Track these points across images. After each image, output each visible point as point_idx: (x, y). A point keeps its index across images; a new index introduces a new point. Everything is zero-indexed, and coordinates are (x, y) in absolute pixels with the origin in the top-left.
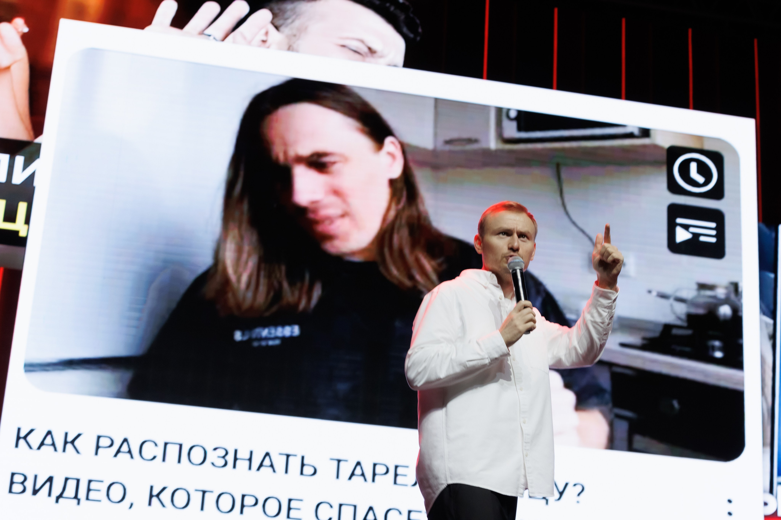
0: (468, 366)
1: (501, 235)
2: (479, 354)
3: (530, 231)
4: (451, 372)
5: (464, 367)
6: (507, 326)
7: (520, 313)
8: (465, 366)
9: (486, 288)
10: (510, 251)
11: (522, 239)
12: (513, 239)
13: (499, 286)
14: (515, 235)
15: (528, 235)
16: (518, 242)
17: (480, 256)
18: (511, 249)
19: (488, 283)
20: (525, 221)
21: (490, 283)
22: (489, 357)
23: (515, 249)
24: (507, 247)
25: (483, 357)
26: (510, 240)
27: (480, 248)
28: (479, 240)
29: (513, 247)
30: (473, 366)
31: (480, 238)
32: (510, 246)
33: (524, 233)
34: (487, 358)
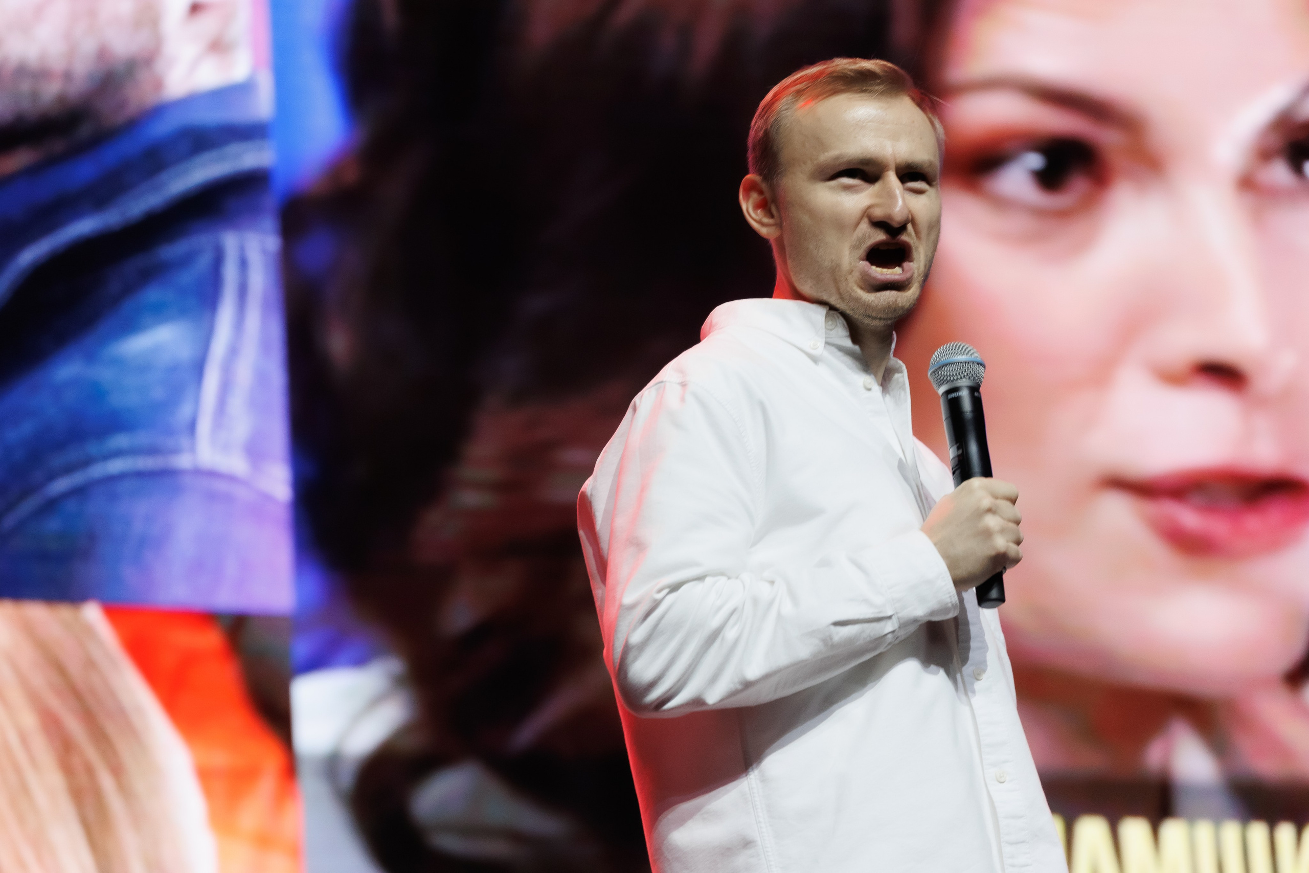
0: (836, 639)
1: (845, 180)
2: (866, 601)
4: (783, 659)
5: (824, 641)
8: (826, 641)
9: (815, 360)
10: (873, 230)
11: (910, 184)
12: (891, 196)
13: (856, 348)
14: (892, 178)
15: (928, 172)
16: (903, 198)
18: (880, 224)
19: (821, 344)
20: (913, 122)
21: (827, 343)
22: (896, 615)
23: (896, 225)
24: (866, 220)
25: (880, 612)
26: (878, 195)
27: (766, 220)
28: (761, 192)
29: (890, 217)
30: (850, 641)
31: (764, 186)
32: (878, 213)
33: (916, 168)
34: (890, 617)
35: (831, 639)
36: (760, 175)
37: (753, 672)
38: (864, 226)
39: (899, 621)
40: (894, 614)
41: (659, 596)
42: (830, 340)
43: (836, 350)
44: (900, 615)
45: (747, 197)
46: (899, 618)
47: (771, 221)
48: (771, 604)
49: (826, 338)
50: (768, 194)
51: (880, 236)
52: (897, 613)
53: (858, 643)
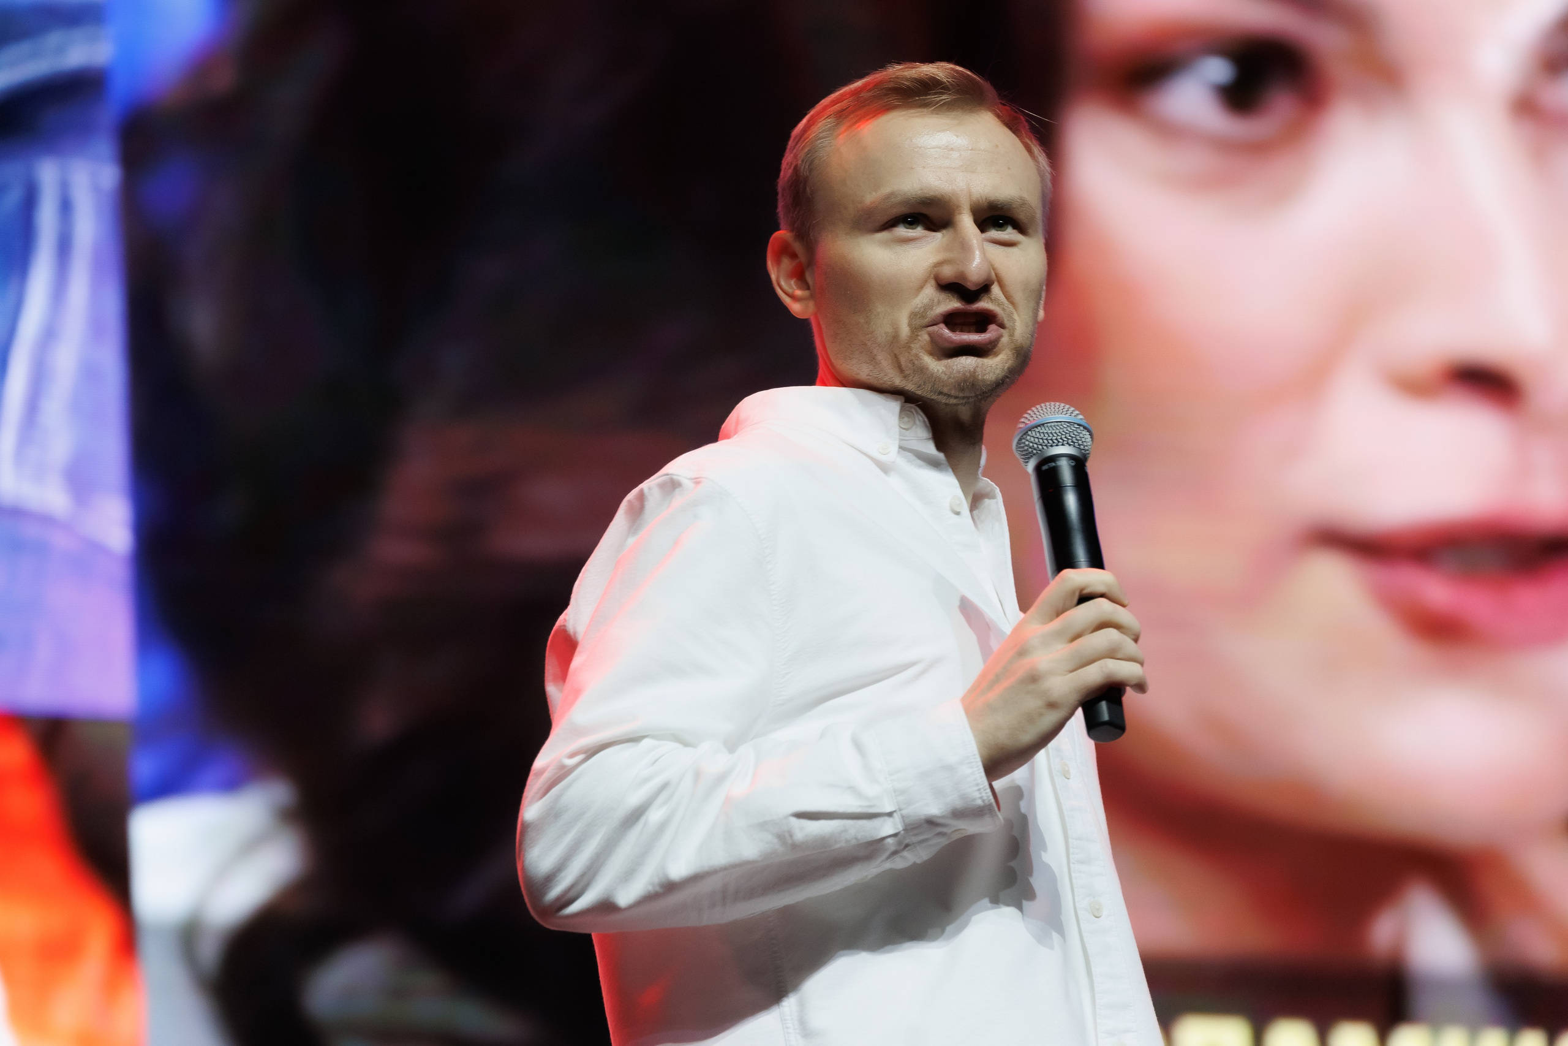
0: (799, 836)
1: (902, 231)
2: (853, 789)
3: (1026, 196)
4: (719, 857)
5: (780, 837)
6: (997, 680)
7: (1057, 623)
8: (783, 837)
9: (885, 468)
10: (942, 296)
11: (994, 234)
12: (964, 247)
13: (941, 456)
14: (967, 222)
15: (1022, 216)
16: (983, 253)
17: (802, 327)
18: (953, 287)
19: (894, 448)
20: (997, 146)
21: (901, 448)
22: (899, 812)
23: (972, 287)
24: (933, 282)
25: (871, 806)
26: (948, 248)
27: (799, 293)
28: (794, 256)
29: (962, 275)
30: (823, 842)
31: (797, 247)
32: (948, 272)
33: (1002, 208)
34: (890, 815)
35: (791, 836)
36: (792, 231)
37: (678, 870)
38: (930, 292)
39: (904, 821)
40: (895, 811)
41: (570, 762)
42: (905, 444)
43: (913, 457)
44: (904, 812)
45: (778, 262)
46: (903, 817)
47: (806, 293)
48: (721, 779)
49: (901, 440)
50: (803, 257)
51: (953, 304)
52: (900, 810)
53: (837, 846)
